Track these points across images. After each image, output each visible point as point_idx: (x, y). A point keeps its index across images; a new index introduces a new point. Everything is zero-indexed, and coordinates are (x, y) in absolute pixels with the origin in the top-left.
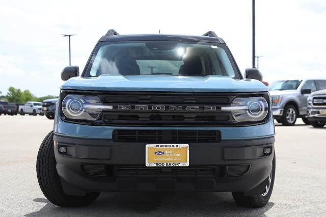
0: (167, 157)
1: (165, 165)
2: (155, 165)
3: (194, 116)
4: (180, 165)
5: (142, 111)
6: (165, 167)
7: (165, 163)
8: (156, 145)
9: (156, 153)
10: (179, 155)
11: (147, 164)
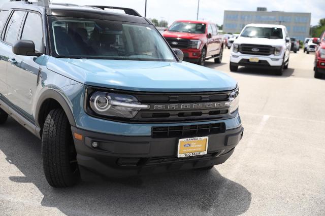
0: (192, 148)
1: (191, 155)
2: (184, 156)
3: (208, 111)
4: (201, 154)
5: (173, 109)
6: (191, 157)
7: (191, 153)
8: (185, 139)
9: (185, 146)
10: (200, 145)
11: (179, 156)
